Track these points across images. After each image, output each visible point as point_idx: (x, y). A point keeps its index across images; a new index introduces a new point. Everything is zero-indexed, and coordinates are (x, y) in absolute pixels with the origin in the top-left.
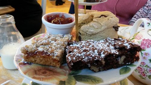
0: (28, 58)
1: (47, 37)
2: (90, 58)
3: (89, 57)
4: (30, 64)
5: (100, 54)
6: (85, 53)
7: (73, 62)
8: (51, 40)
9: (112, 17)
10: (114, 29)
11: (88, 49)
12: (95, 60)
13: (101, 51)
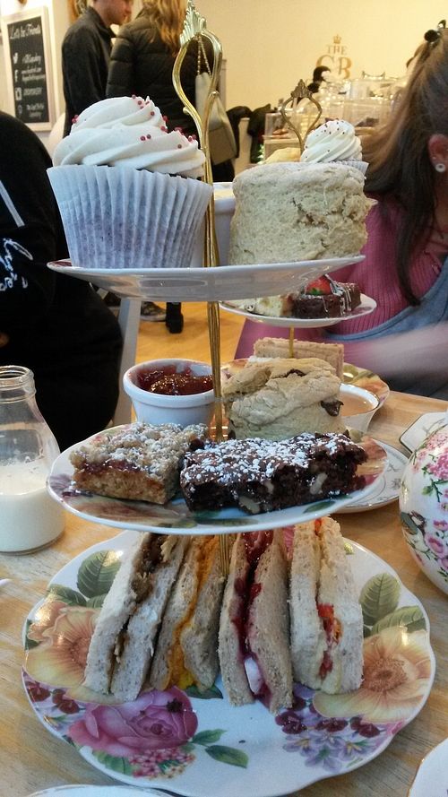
0: (84, 480)
1: (135, 429)
2: (236, 476)
3: (235, 473)
4: (90, 495)
5: (263, 469)
6: (228, 464)
7: (194, 484)
8: (145, 437)
9: (318, 377)
10: (323, 410)
11: (238, 457)
12: (249, 480)
13: (268, 461)
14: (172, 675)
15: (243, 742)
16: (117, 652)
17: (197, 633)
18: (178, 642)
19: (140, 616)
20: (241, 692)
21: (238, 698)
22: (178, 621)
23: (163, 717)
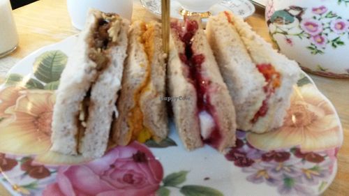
14: (133, 132)
15: (207, 179)
16: (82, 117)
17: (156, 96)
18: (138, 105)
19: (102, 82)
20: (194, 139)
21: (192, 144)
22: (137, 87)
23: (131, 167)
